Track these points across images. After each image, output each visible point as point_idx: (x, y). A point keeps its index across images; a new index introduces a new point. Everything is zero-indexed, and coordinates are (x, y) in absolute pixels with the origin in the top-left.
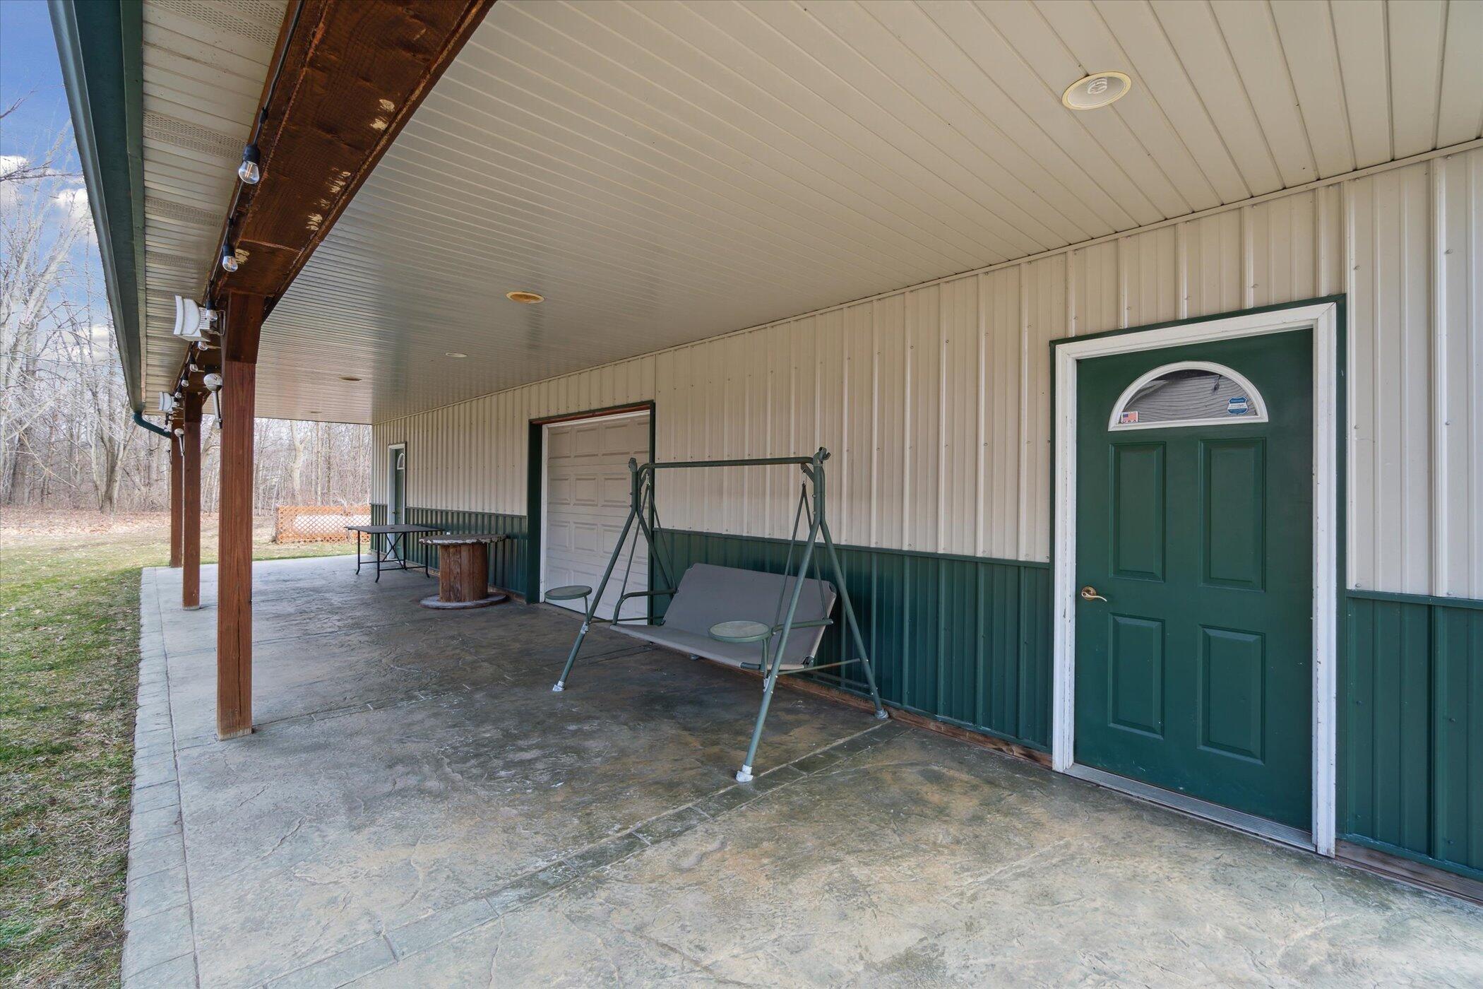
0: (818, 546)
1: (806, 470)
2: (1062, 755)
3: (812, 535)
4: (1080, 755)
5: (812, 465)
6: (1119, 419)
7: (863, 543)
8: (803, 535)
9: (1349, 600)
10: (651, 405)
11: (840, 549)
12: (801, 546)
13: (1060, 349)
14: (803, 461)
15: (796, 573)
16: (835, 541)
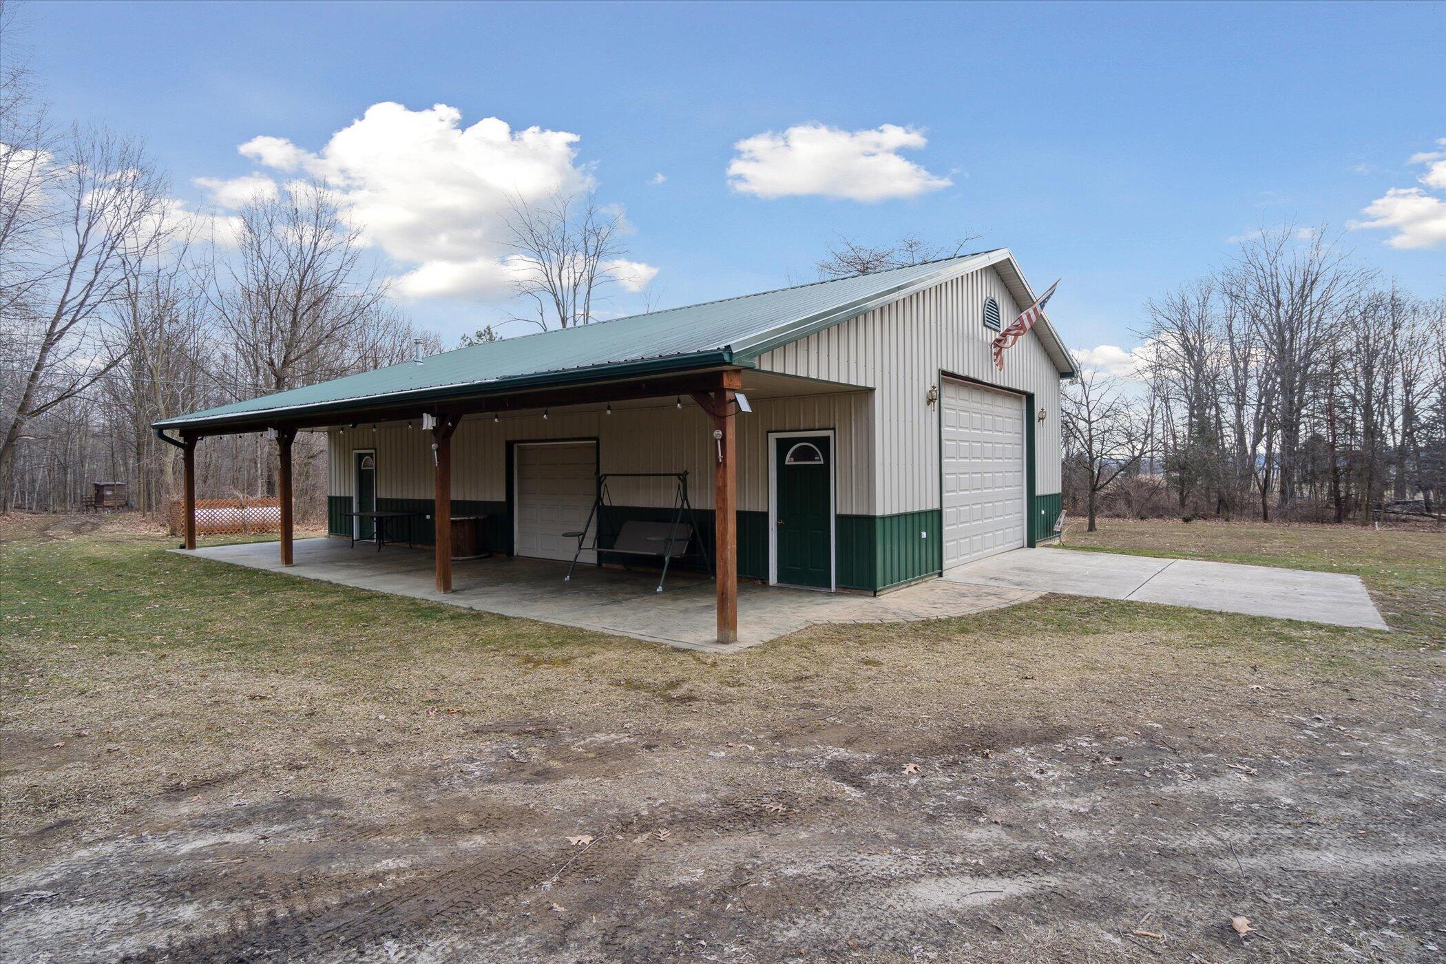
0: (685, 510)
1: (680, 479)
2: (773, 579)
3: (682, 505)
4: (779, 580)
5: (683, 477)
6: (789, 460)
7: (704, 508)
8: (678, 506)
9: (838, 517)
10: (597, 439)
11: (695, 511)
12: (678, 510)
13: (770, 435)
14: (678, 475)
15: (676, 522)
16: (692, 507)
